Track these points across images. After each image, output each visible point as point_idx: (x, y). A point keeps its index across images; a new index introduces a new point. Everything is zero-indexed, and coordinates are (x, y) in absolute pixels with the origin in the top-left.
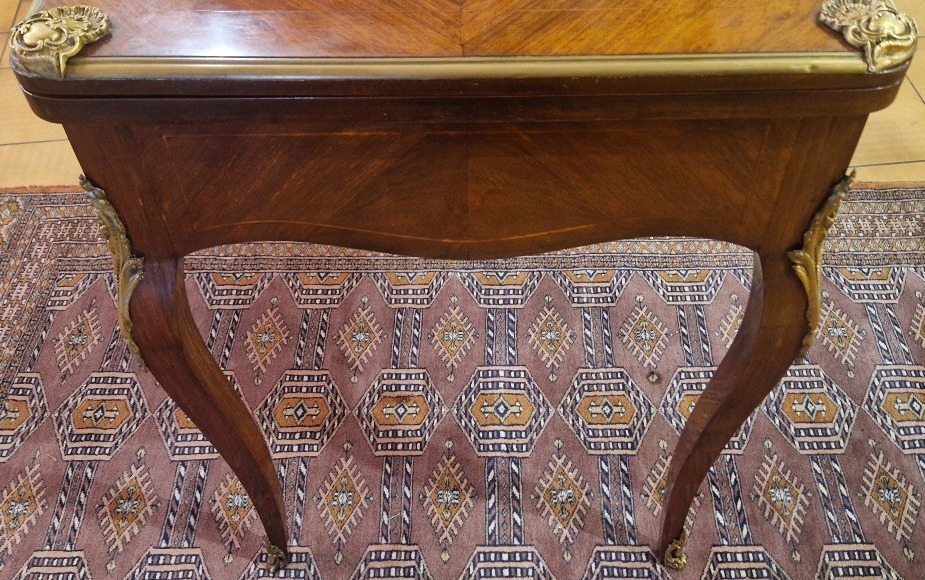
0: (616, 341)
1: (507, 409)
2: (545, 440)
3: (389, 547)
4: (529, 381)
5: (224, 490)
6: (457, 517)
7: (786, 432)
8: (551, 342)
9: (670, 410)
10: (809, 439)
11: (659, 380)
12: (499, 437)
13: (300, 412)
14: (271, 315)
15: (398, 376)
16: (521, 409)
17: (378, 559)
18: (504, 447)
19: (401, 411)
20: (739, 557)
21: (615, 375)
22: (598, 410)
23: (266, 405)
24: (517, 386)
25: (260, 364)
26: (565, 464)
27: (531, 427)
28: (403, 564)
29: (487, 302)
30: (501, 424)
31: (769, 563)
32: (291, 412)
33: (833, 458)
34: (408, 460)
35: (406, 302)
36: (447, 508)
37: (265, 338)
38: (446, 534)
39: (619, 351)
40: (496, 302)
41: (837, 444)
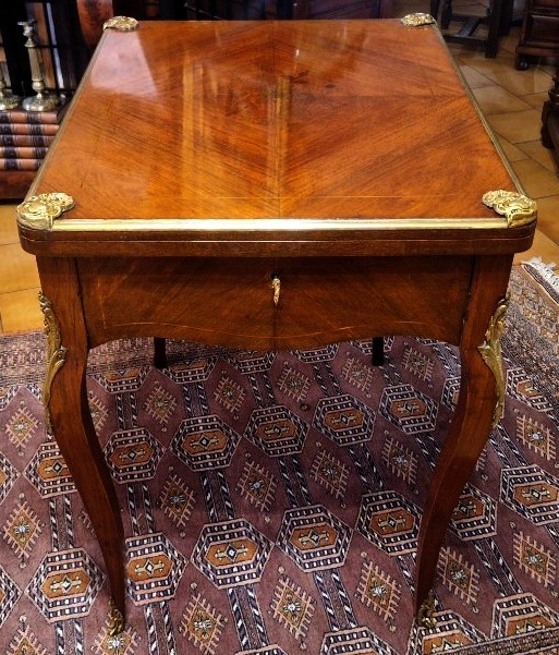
0: (275, 390)
1: (208, 442)
2: (238, 454)
3: (141, 538)
4: (221, 422)
5: (10, 525)
6: (186, 510)
7: (396, 424)
8: (231, 397)
9: (319, 424)
10: (411, 426)
11: (309, 409)
12: (206, 458)
13: (57, 468)
14: (22, 412)
15: (126, 435)
16: (217, 441)
17: (135, 546)
18: (210, 464)
19: (132, 455)
20: (381, 498)
21: (278, 410)
22: (272, 431)
23: (30, 467)
24: (213, 426)
25: (20, 443)
26: (255, 466)
27: (227, 449)
28: (153, 545)
29: (180, 380)
30: (206, 451)
31: (400, 498)
32: (50, 469)
33: (428, 434)
34: (144, 483)
35: (121, 389)
36: (177, 506)
37: (20, 427)
38: (181, 521)
39: (278, 396)
40: (187, 379)
41: (430, 426)
